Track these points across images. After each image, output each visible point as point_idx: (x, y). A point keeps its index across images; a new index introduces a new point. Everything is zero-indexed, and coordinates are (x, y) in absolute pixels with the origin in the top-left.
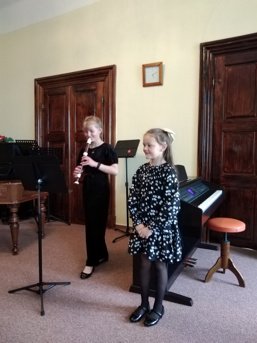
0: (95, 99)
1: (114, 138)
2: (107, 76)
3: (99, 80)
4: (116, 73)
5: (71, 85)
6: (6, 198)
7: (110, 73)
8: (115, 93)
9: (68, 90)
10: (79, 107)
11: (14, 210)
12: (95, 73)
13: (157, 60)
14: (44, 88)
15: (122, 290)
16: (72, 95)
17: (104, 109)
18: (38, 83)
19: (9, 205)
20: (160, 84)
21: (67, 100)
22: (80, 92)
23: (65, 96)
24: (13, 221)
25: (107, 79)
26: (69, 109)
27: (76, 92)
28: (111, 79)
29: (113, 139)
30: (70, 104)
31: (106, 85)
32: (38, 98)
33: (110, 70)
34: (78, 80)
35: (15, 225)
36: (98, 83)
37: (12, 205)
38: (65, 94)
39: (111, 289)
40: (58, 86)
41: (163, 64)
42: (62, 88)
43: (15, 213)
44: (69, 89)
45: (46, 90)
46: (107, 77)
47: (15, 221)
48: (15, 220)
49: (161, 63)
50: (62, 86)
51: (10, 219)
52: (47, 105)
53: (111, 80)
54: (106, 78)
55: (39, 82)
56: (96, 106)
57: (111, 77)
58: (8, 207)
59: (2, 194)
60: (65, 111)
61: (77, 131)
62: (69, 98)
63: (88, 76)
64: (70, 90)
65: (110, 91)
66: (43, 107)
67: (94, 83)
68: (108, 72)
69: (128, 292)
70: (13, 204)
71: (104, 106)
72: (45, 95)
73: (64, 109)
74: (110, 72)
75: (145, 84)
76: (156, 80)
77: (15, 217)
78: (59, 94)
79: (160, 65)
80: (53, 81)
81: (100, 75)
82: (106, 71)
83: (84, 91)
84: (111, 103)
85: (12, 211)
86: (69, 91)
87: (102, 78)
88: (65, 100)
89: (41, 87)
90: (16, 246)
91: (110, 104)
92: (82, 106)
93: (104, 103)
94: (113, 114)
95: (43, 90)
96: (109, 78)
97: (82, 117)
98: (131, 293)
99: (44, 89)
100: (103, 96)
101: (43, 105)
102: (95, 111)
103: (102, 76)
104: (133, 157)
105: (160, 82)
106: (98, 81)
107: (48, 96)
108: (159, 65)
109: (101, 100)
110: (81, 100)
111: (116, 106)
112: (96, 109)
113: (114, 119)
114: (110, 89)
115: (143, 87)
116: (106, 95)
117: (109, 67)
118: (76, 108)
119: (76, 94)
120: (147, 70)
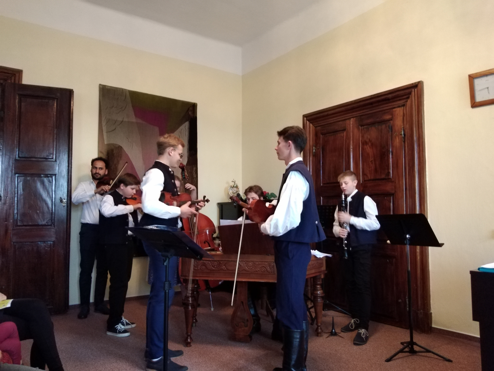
0: (390, 133)
2: (408, 98)
3: (396, 106)
4: (423, 93)
5: (353, 117)
7: (413, 93)
8: (423, 121)
9: (350, 125)
10: (365, 147)
12: (390, 96)
16: (356, 130)
17: (405, 147)
18: (307, 120)
21: (348, 138)
22: (367, 125)
23: (345, 133)
25: (409, 103)
26: (352, 150)
27: (361, 126)
28: (416, 101)
30: (353, 142)
31: (407, 111)
33: (413, 90)
34: (364, 109)
36: (394, 110)
38: (344, 130)
40: (335, 121)
42: (341, 123)
44: (351, 123)
45: (318, 128)
46: (409, 100)
50: (341, 119)
52: (320, 147)
54: (407, 101)
55: (308, 118)
56: (392, 144)
57: (416, 98)
60: (345, 153)
61: (363, 181)
62: (351, 136)
63: (379, 101)
64: (353, 124)
65: (414, 119)
66: (314, 151)
67: (388, 111)
68: (410, 93)
71: (404, 142)
73: (344, 150)
75: (475, 103)
80: (328, 115)
81: (398, 99)
82: (407, 91)
83: (373, 124)
84: (417, 137)
87: (401, 102)
88: (344, 139)
89: (311, 124)
91: (415, 138)
92: (370, 144)
93: (404, 138)
94: (421, 152)
95: (314, 128)
96: (411, 101)
97: (370, 160)
99: (316, 127)
100: (404, 128)
101: (314, 148)
102: (391, 150)
103: (400, 100)
106: (394, 108)
107: (321, 136)
109: (401, 133)
110: (369, 137)
111: (425, 140)
112: (393, 147)
113: (423, 160)
114: (415, 115)
115: (471, 108)
116: (408, 126)
117: (412, 85)
118: (362, 148)
119: (361, 129)
120: (477, 82)
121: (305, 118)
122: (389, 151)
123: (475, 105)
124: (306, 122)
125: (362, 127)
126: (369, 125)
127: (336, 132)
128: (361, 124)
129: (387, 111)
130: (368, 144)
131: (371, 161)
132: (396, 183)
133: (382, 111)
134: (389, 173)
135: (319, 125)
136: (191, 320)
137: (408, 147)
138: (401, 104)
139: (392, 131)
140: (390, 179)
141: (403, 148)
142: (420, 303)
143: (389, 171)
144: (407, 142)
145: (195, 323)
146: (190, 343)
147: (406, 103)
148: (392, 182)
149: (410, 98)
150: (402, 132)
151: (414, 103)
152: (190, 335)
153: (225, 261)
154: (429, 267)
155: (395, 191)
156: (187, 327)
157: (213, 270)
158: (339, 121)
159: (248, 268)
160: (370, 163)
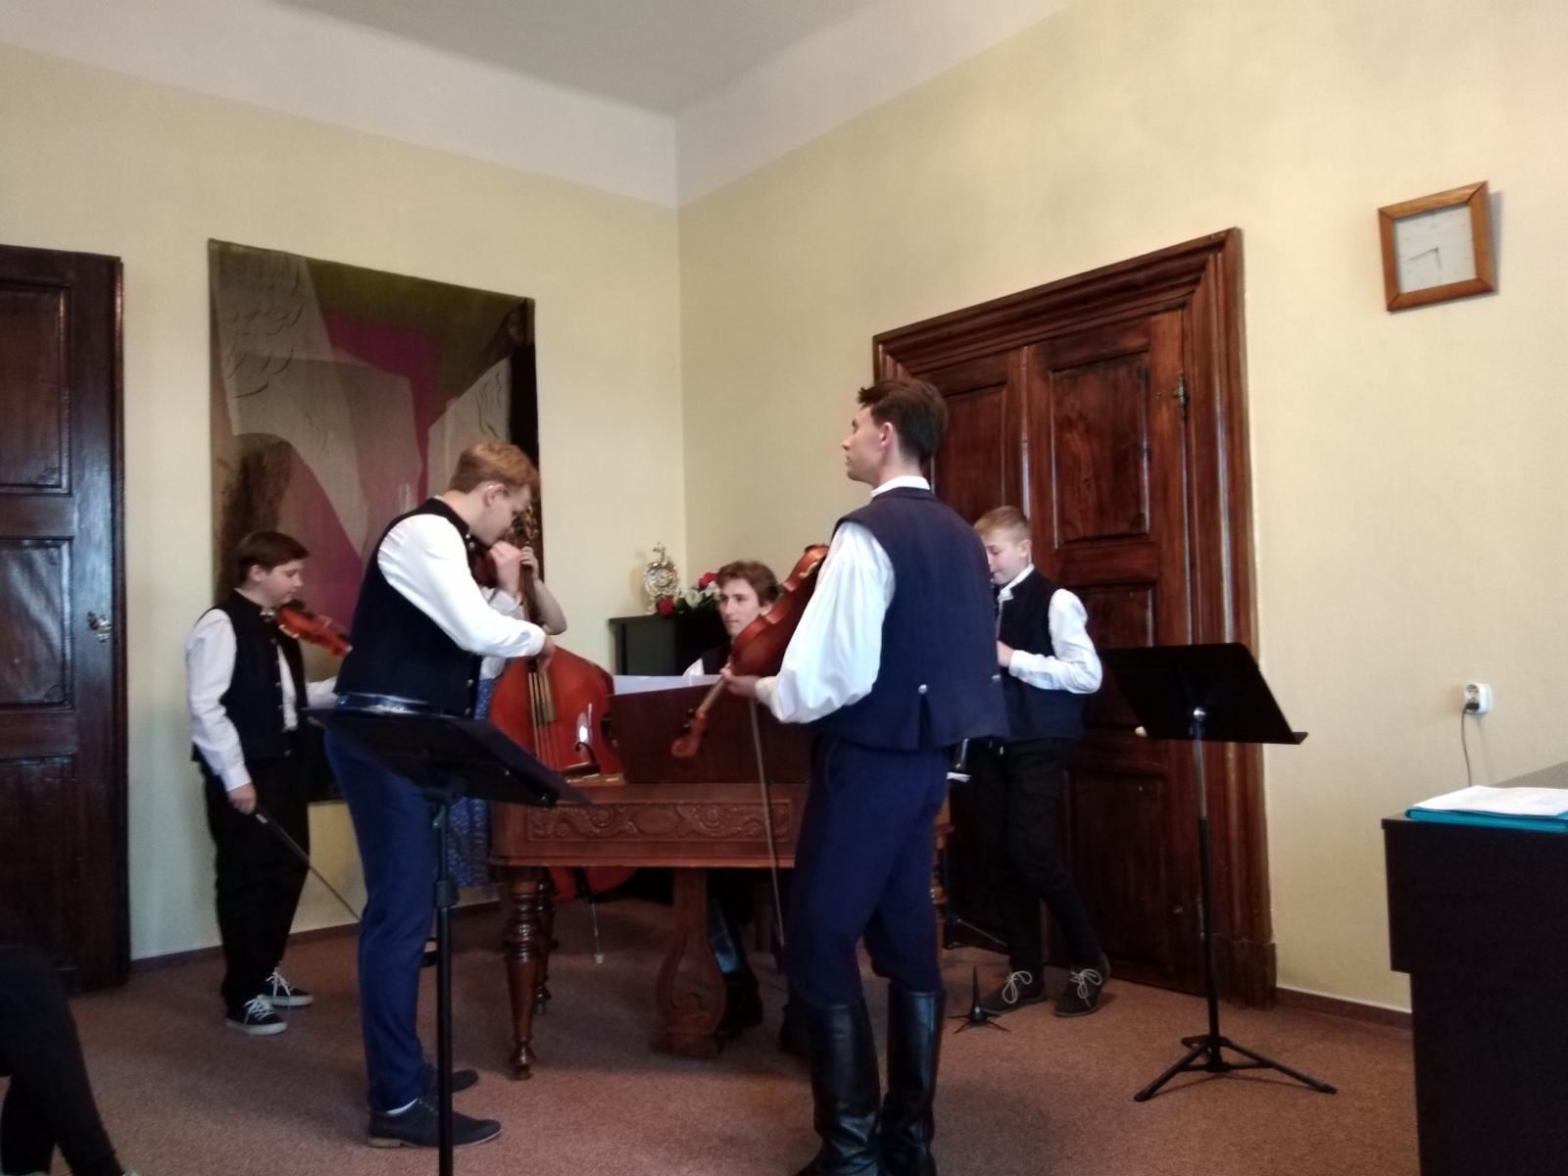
0: (1143, 391)
2: (1197, 281)
3: (1160, 307)
4: (1242, 266)
5: (1029, 344)
7: (1211, 267)
8: (1241, 354)
9: (1019, 367)
10: (1068, 436)
12: (1141, 275)
13: (1458, 177)
14: (914, 369)
16: (1038, 385)
17: (1188, 435)
18: (886, 352)
20: (1481, 286)
21: (1014, 409)
22: (1071, 367)
23: (1004, 393)
25: (1198, 297)
26: (1025, 446)
27: (1054, 371)
28: (1221, 292)
29: (1240, 566)
30: (1030, 423)
31: (1195, 323)
33: (1211, 257)
34: (1060, 318)
36: (1154, 319)
38: (1003, 384)
40: (975, 354)
41: (1492, 189)
42: (989, 361)
44: (1024, 361)
46: (1199, 290)
49: (1482, 187)
50: (991, 350)
53: (1221, 299)
54: (1193, 292)
55: (891, 347)
56: (1149, 424)
57: (1221, 284)
60: (1007, 457)
61: (1062, 542)
62: (1024, 402)
63: (1108, 293)
64: (1027, 364)
65: (1215, 350)
67: (1136, 322)
68: (1202, 267)
71: (1186, 419)
73: (1003, 447)
74: (1214, 261)
75: (1398, 295)
76: (1462, 270)
78: (981, 388)
79: (1478, 203)
80: (950, 337)
81: (1166, 285)
82: (1192, 261)
83: (1090, 363)
84: (1225, 406)
86: (1024, 369)
87: (1174, 296)
88: (1003, 412)
89: (899, 367)
91: (1219, 408)
92: (1081, 427)
93: (1186, 406)
94: (1237, 452)
96: (1207, 292)
97: (1084, 476)
100: (1183, 375)
102: (1145, 444)
103: (1173, 288)
105: (1478, 280)
106: (1154, 313)
108: (1467, 197)
109: (1175, 393)
110: (1078, 405)
111: (1247, 412)
112: (1151, 434)
113: (1243, 476)
114: (1219, 339)
115: (1388, 313)
116: (1196, 370)
117: (1207, 243)
118: (1056, 440)
119: (1055, 381)
120: (1405, 231)
121: (881, 348)
122: (1141, 447)
123: (1398, 302)
124: (884, 360)
125: (1057, 374)
126: (1079, 366)
127: (976, 389)
128: (1053, 364)
129: (1130, 323)
130: (1077, 428)
131: (1086, 481)
132: (1160, 548)
133: (1115, 323)
134: (1141, 516)
135: (924, 368)
136: (528, 998)
137: (1196, 433)
138: (1173, 301)
139: (1148, 385)
140: (1145, 534)
141: (1183, 439)
142: (1238, 914)
143: (1142, 511)
144: (1196, 422)
145: (543, 1003)
146: (526, 1068)
147: (1188, 297)
148: (1150, 544)
149: (1203, 281)
150: (1178, 387)
151: (1213, 298)
152: (526, 1044)
153: (633, 805)
154: (1263, 803)
155: (1161, 574)
156: (516, 1018)
157: (596, 836)
158: (988, 355)
159: (707, 827)
160: (1083, 487)
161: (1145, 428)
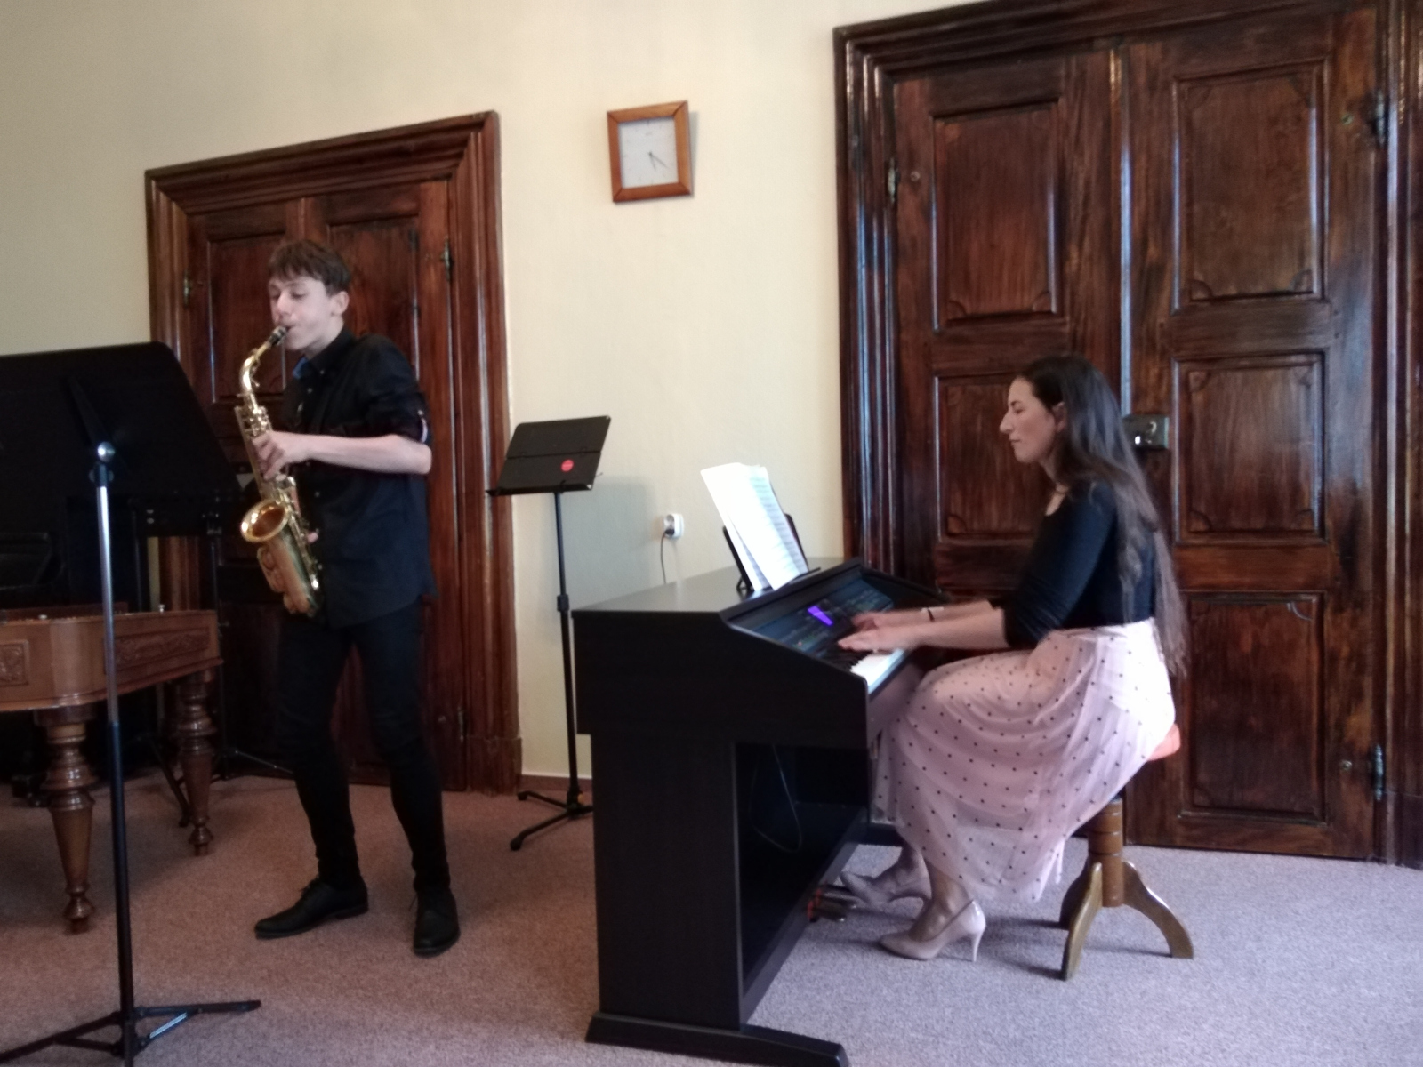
0: (413, 253)
1: (501, 413)
2: (460, 156)
3: (428, 176)
4: (499, 147)
5: (307, 196)
6: (27, 684)
7: (472, 144)
8: (497, 224)
9: (296, 218)
11: (71, 734)
12: (411, 144)
13: (666, 96)
14: (190, 210)
15: (558, 1039)
17: (453, 297)
18: (160, 188)
19: (42, 713)
20: (680, 190)
22: (347, 223)
24: (65, 781)
25: (461, 170)
27: (332, 225)
28: (481, 168)
29: (497, 416)
31: (459, 195)
32: (164, 252)
33: (472, 134)
34: (337, 175)
35: (73, 801)
36: (423, 186)
37: (58, 716)
38: (281, 232)
39: (510, 1037)
40: (251, 201)
41: (692, 108)
42: (268, 209)
43: (72, 746)
44: (301, 213)
45: (198, 219)
46: (463, 164)
47: (71, 783)
48: (73, 777)
49: (683, 106)
50: (270, 198)
51: (49, 775)
52: (206, 281)
53: (481, 175)
54: (456, 166)
55: (166, 183)
56: (419, 285)
57: (481, 161)
58: (36, 721)
59: (9, 668)
63: (381, 156)
64: (306, 215)
65: (476, 221)
66: (186, 291)
67: (407, 187)
68: (465, 143)
69: (582, 1045)
70: (63, 709)
71: (452, 281)
72: (193, 240)
74: (475, 139)
75: (621, 189)
76: (666, 175)
77: (74, 767)
78: (258, 235)
79: (678, 114)
80: (228, 180)
81: (435, 155)
82: (456, 136)
83: (365, 221)
84: (483, 271)
85: (58, 742)
86: (302, 220)
87: (441, 166)
89: (174, 206)
90: (81, 895)
91: (479, 273)
93: (451, 270)
94: (494, 314)
95: (185, 217)
96: (469, 168)
98: (596, 1048)
99: (190, 215)
100: (449, 240)
101: (186, 281)
102: (415, 302)
103: (439, 159)
104: (582, 487)
105: (680, 183)
106: (424, 180)
107: (209, 244)
108: (672, 112)
109: (442, 257)
110: (354, 259)
111: (502, 279)
112: (420, 294)
114: (479, 210)
115: (613, 203)
116: (460, 237)
117: (469, 121)
119: (332, 235)
120: (628, 133)
121: (153, 183)
122: (412, 305)
123: (622, 195)
124: (158, 197)
125: (335, 229)
126: (353, 223)
127: (254, 235)
128: (331, 219)
129: (403, 187)
133: (387, 186)
135: (200, 209)
137: (460, 295)
138: (440, 172)
139: (417, 249)
141: (449, 299)
142: (491, 716)
144: (460, 285)
147: (453, 169)
149: (465, 158)
150: (443, 252)
151: (474, 173)
158: (265, 203)
161: (415, 286)
